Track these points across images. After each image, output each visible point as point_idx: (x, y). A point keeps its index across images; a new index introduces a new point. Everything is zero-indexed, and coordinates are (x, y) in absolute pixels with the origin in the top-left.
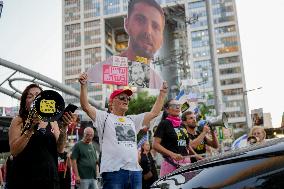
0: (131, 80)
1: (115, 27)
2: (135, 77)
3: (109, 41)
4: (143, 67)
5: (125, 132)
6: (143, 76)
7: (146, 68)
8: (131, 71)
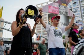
0: (60, 12)
1: (51, 16)
2: (61, 11)
3: (49, 20)
4: (65, 8)
5: (58, 33)
6: (65, 11)
7: (66, 8)
8: (60, 9)
